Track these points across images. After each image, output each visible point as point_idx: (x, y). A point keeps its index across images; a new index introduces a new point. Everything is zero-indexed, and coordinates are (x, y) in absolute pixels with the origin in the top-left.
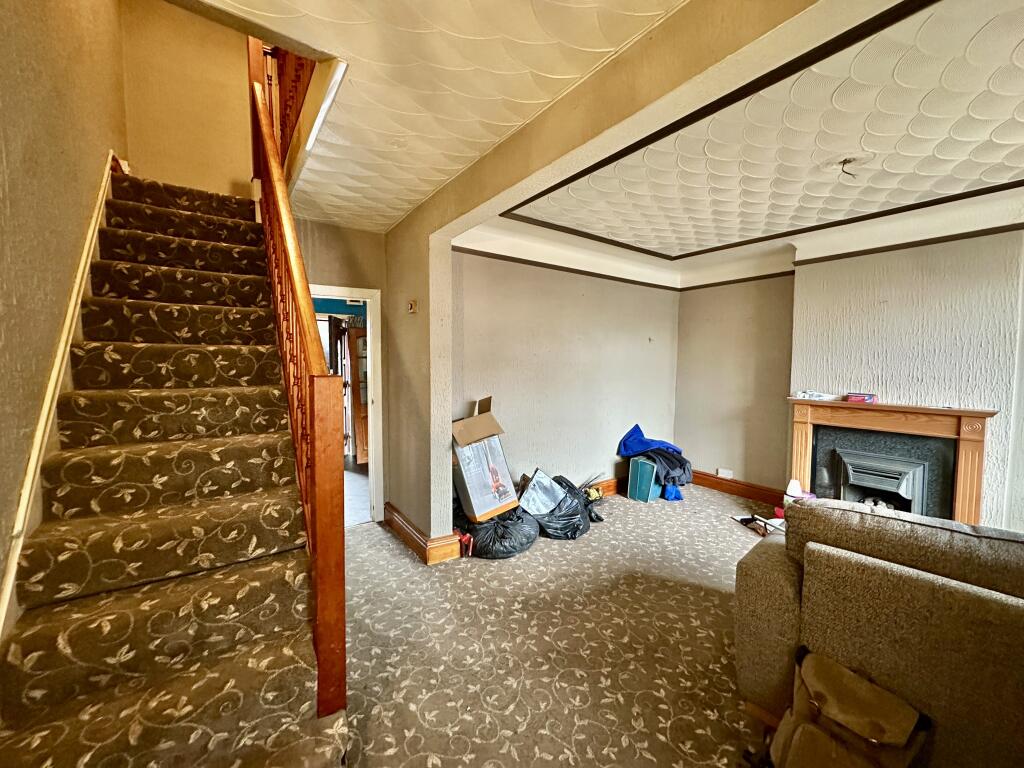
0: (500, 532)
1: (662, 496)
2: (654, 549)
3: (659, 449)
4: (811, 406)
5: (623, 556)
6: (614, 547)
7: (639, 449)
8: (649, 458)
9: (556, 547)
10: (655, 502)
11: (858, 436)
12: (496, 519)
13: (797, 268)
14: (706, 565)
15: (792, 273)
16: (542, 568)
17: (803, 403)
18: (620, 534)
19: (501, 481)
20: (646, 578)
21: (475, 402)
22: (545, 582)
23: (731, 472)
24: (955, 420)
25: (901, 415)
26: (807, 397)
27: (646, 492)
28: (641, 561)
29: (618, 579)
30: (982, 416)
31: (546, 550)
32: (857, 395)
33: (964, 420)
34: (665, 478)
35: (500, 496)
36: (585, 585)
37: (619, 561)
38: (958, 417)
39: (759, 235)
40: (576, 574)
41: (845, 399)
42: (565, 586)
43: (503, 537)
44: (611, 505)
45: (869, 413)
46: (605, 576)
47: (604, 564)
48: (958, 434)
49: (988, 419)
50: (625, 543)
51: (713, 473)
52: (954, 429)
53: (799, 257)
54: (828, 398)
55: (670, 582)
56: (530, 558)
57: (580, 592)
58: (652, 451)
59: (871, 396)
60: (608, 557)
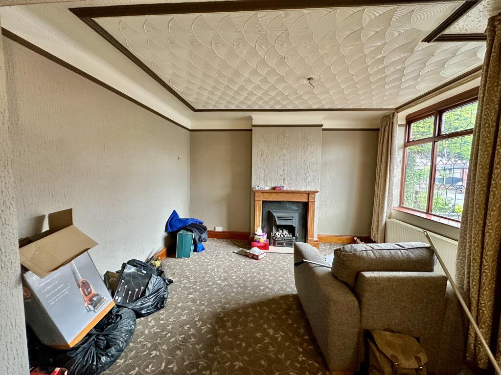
0: (102, 344)
1: (195, 250)
2: (215, 290)
3: (192, 224)
4: (262, 192)
5: (204, 304)
6: (194, 301)
7: (180, 225)
8: (188, 230)
9: (153, 323)
10: (194, 255)
11: (277, 204)
12: (94, 332)
13: (253, 128)
14: (245, 287)
15: (251, 130)
16: (154, 353)
17: (259, 191)
18: (190, 288)
19: (94, 292)
20: (227, 314)
21: (44, 216)
22: (166, 367)
23: (221, 228)
24: (307, 195)
25: (292, 194)
26: (260, 189)
27: (189, 251)
28: (215, 303)
29: (213, 326)
30: (314, 193)
31: (146, 332)
32: (279, 187)
33: (310, 195)
34: (199, 240)
35: (94, 307)
36: (196, 346)
37: (203, 310)
38: (308, 194)
39: (234, 108)
40: (185, 340)
41: (274, 188)
42: (184, 360)
43: (108, 346)
44: (169, 267)
45: (282, 194)
46: (204, 329)
47: (197, 319)
48: (308, 200)
49: (316, 194)
50: (197, 293)
51: (213, 230)
52: (307, 198)
53: (254, 123)
54: (267, 188)
55: (240, 309)
56: (137, 349)
57: (198, 357)
58: (189, 225)
59: (283, 187)
60: (196, 311)
